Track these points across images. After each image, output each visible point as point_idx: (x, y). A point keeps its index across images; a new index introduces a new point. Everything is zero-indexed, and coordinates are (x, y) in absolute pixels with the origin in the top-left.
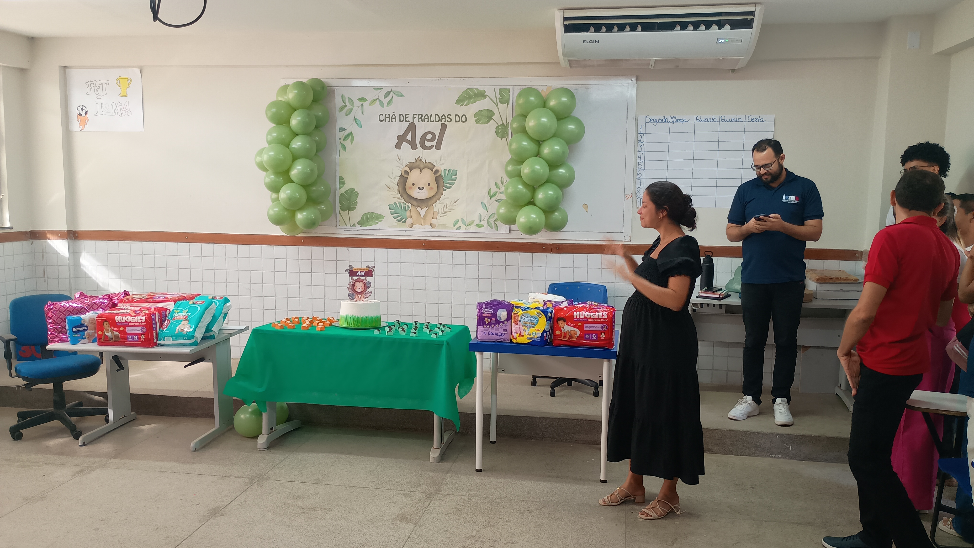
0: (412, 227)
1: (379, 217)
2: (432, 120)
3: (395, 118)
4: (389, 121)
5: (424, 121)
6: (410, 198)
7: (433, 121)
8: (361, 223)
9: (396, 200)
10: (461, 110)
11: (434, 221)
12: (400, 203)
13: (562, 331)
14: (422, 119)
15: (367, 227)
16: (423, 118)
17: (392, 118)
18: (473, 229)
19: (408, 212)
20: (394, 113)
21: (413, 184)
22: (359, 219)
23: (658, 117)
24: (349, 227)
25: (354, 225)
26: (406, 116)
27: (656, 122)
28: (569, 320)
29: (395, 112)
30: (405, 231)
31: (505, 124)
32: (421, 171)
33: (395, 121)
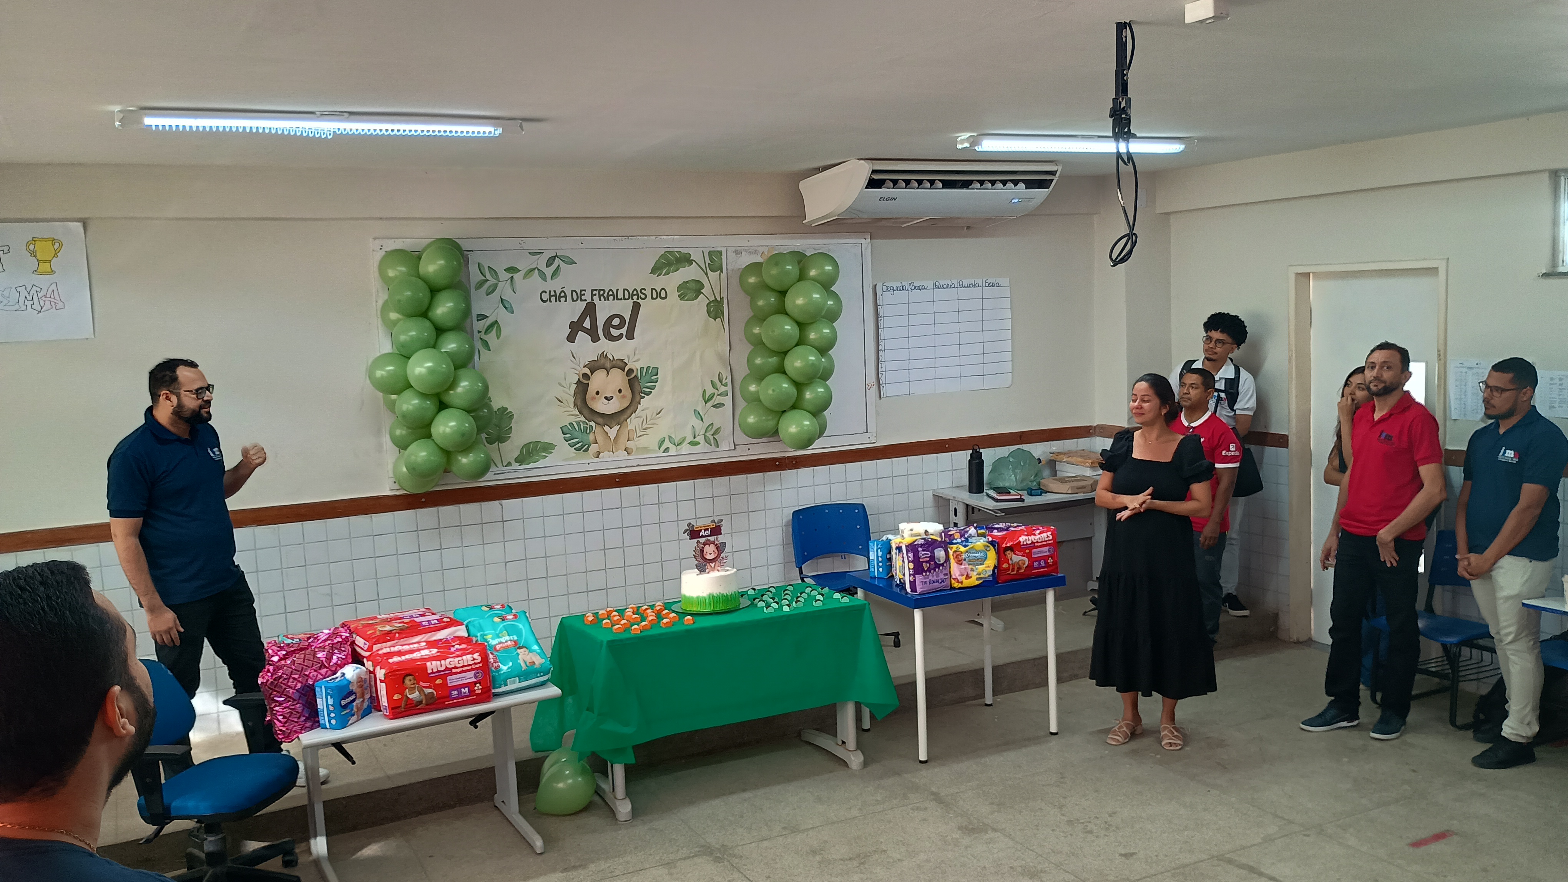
0: (598, 457)
1: (548, 448)
2: (619, 297)
3: (565, 296)
4: (556, 301)
5: (608, 300)
6: (592, 414)
7: (621, 299)
8: (520, 460)
9: (572, 419)
10: (659, 282)
11: (630, 444)
12: (578, 423)
13: (1010, 563)
14: (604, 297)
15: (531, 465)
16: (605, 295)
17: (560, 297)
18: (685, 449)
19: (592, 434)
20: (563, 289)
21: (598, 393)
22: (517, 453)
23: (895, 284)
24: (501, 469)
25: (509, 464)
26: (581, 292)
27: (894, 290)
28: (1017, 548)
29: (564, 287)
30: (589, 464)
31: (719, 299)
32: (608, 373)
33: (566, 301)
